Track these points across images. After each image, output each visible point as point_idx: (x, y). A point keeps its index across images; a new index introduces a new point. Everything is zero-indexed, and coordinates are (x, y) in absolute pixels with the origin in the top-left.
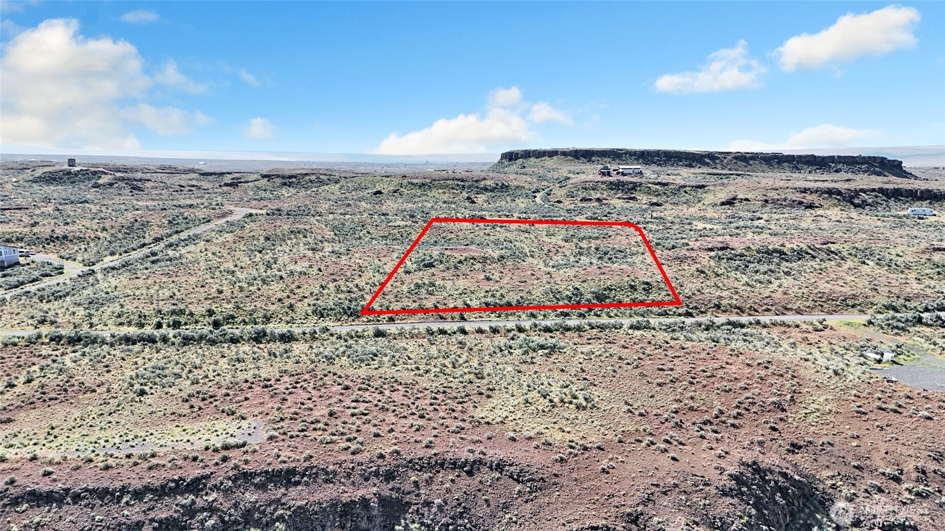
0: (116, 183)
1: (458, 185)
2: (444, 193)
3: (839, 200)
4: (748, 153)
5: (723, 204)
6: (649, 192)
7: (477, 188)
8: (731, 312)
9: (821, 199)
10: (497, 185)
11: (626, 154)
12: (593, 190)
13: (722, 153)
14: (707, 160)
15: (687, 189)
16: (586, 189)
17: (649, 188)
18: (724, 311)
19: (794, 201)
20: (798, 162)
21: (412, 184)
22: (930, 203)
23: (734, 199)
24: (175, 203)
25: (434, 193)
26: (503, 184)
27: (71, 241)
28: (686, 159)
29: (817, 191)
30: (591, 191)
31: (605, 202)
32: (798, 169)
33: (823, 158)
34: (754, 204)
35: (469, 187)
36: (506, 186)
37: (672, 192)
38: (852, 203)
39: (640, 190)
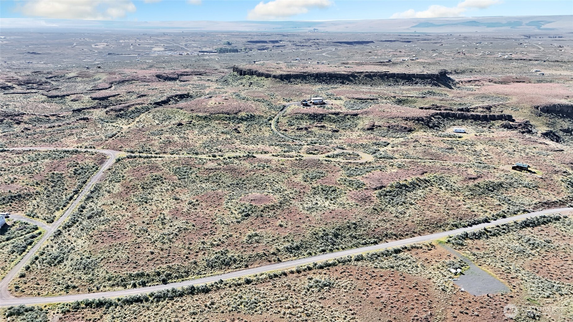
0: (4, 119)
1: (226, 117)
2: (219, 124)
3: (422, 124)
4: (372, 72)
5: (368, 129)
6: (331, 120)
7: (238, 119)
8: (392, 238)
9: (414, 124)
10: (248, 115)
11: (308, 75)
12: (302, 119)
13: (358, 73)
14: (351, 78)
15: (349, 116)
16: (297, 119)
17: (330, 117)
18: (390, 238)
19: (402, 127)
20: (397, 78)
21: (199, 117)
22: (462, 121)
23: (373, 126)
24: (65, 149)
25: (214, 123)
26: (251, 115)
27: (24, 198)
28: (340, 78)
29: (412, 119)
30: (300, 120)
31: (309, 130)
32: (397, 82)
33: (409, 75)
34: (383, 129)
35: (233, 119)
36: (253, 116)
37: (342, 120)
38: (429, 126)
39: (326, 119)
